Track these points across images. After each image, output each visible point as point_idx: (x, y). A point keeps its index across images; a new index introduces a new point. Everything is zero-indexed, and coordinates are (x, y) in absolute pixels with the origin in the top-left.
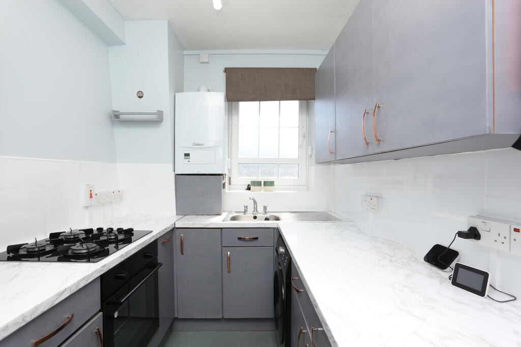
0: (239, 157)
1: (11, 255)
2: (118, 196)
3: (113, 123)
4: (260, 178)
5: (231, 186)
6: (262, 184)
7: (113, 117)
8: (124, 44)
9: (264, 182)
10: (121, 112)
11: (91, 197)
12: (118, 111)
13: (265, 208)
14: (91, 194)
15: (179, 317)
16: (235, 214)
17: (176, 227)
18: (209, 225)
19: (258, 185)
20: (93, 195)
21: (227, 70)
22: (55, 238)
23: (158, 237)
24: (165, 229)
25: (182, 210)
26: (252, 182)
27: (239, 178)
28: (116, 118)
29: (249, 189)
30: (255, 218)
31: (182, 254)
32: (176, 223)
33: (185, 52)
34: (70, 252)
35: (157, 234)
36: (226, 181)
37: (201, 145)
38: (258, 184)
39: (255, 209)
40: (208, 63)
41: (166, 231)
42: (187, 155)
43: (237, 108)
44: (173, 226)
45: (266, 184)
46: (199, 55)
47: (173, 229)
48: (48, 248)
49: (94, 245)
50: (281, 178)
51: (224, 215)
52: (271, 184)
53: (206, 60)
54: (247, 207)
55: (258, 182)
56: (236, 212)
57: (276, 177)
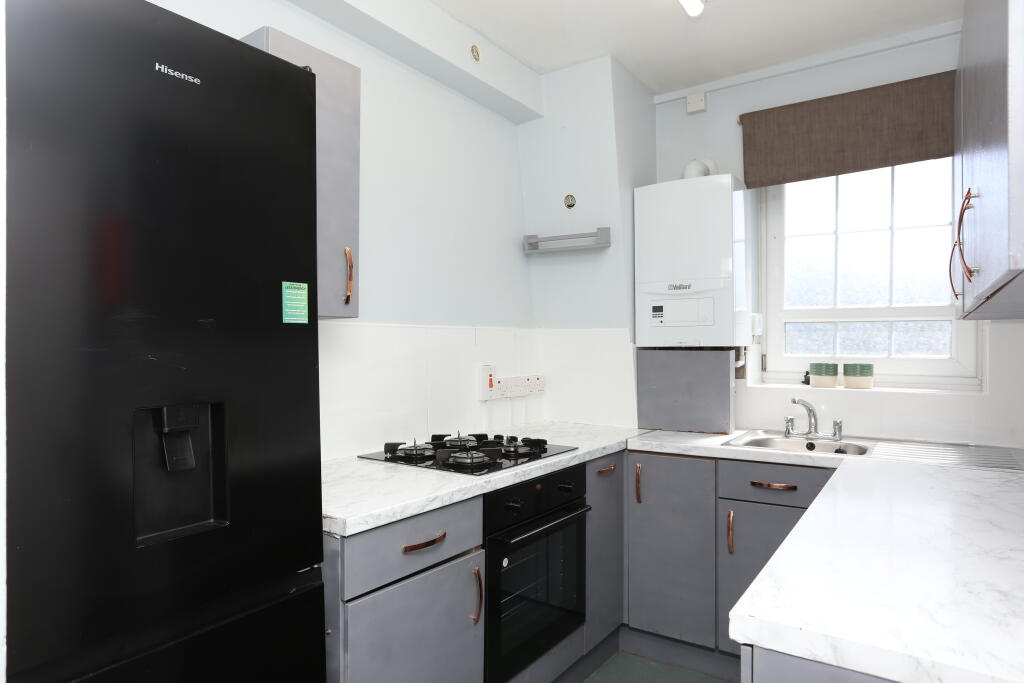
0: (787, 307)
1: (389, 455)
2: (535, 386)
3: (527, 256)
4: (838, 355)
5: (765, 374)
6: (841, 370)
7: (527, 247)
8: (539, 116)
9: (845, 366)
10: (540, 236)
11: (491, 385)
12: (536, 236)
13: (838, 426)
14: (491, 381)
15: (631, 625)
16: (761, 436)
17: (629, 447)
18: (689, 450)
19: (827, 374)
20: (495, 382)
21: (745, 119)
22: (438, 441)
23: (587, 459)
24: (604, 448)
25: (649, 420)
26: (812, 365)
27: (785, 355)
28: (532, 247)
29: (807, 382)
30: (811, 447)
31: (639, 501)
32: (629, 440)
33: (657, 99)
34: (451, 460)
35: (585, 454)
36: (751, 361)
37: (685, 287)
38: (831, 370)
39: (814, 427)
40: (704, 111)
41: (605, 453)
42: (658, 309)
43: (780, 197)
44: (623, 447)
45: (850, 370)
46: (686, 98)
47: (623, 451)
48: (428, 453)
49: (481, 454)
50: (900, 356)
51: (735, 434)
52: (864, 370)
53: (701, 106)
54: (791, 420)
55: (827, 366)
56: (766, 432)
57: (885, 355)
